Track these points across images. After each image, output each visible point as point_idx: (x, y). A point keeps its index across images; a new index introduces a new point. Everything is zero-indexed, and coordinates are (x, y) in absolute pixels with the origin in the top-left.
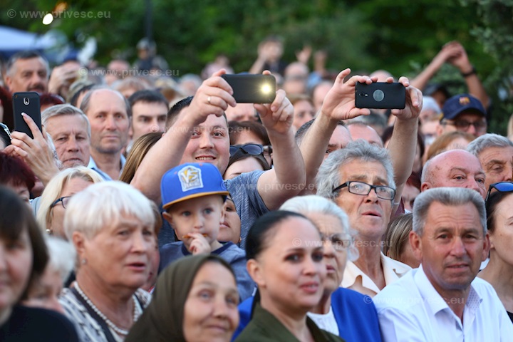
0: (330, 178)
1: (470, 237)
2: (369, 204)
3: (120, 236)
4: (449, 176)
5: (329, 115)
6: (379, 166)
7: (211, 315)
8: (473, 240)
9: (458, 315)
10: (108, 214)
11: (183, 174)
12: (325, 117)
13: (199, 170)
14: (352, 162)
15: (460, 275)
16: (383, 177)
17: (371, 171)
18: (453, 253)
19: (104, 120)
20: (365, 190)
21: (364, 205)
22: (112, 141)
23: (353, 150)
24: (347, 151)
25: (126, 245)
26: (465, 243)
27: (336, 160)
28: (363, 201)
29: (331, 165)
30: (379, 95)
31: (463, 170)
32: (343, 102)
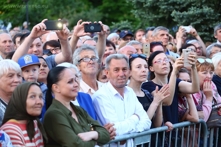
0: (77, 58)
1: (125, 70)
2: (90, 65)
3: (9, 77)
4: (127, 54)
5: (76, 36)
6: (93, 52)
7: (36, 104)
8: (126, 70)
9: (121, 96)
10: (5, 70)
11: (25, 58)
12: (75, 37)
13: (31, 57)
14: (83, 52)
15: (123, 82)
16: (94, 55)
17: (90, 54)
18: (120, 75)
19: (6, 43)
20: (89, 60)
21: (89, 65)
22: (9, 50)
23: (83, 47)
24: (81, 48)
25: (12, 80)
26: (123, 72)
27: (78, 51)
28: (88, 64)
29: (77, 53)
30: (92, 28)
31: (132, 52)
32: (80, 31)
